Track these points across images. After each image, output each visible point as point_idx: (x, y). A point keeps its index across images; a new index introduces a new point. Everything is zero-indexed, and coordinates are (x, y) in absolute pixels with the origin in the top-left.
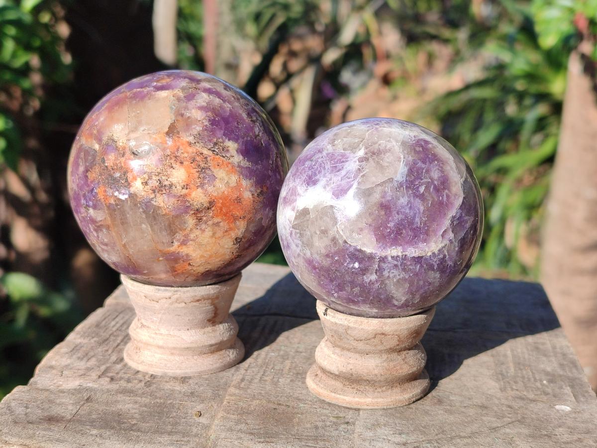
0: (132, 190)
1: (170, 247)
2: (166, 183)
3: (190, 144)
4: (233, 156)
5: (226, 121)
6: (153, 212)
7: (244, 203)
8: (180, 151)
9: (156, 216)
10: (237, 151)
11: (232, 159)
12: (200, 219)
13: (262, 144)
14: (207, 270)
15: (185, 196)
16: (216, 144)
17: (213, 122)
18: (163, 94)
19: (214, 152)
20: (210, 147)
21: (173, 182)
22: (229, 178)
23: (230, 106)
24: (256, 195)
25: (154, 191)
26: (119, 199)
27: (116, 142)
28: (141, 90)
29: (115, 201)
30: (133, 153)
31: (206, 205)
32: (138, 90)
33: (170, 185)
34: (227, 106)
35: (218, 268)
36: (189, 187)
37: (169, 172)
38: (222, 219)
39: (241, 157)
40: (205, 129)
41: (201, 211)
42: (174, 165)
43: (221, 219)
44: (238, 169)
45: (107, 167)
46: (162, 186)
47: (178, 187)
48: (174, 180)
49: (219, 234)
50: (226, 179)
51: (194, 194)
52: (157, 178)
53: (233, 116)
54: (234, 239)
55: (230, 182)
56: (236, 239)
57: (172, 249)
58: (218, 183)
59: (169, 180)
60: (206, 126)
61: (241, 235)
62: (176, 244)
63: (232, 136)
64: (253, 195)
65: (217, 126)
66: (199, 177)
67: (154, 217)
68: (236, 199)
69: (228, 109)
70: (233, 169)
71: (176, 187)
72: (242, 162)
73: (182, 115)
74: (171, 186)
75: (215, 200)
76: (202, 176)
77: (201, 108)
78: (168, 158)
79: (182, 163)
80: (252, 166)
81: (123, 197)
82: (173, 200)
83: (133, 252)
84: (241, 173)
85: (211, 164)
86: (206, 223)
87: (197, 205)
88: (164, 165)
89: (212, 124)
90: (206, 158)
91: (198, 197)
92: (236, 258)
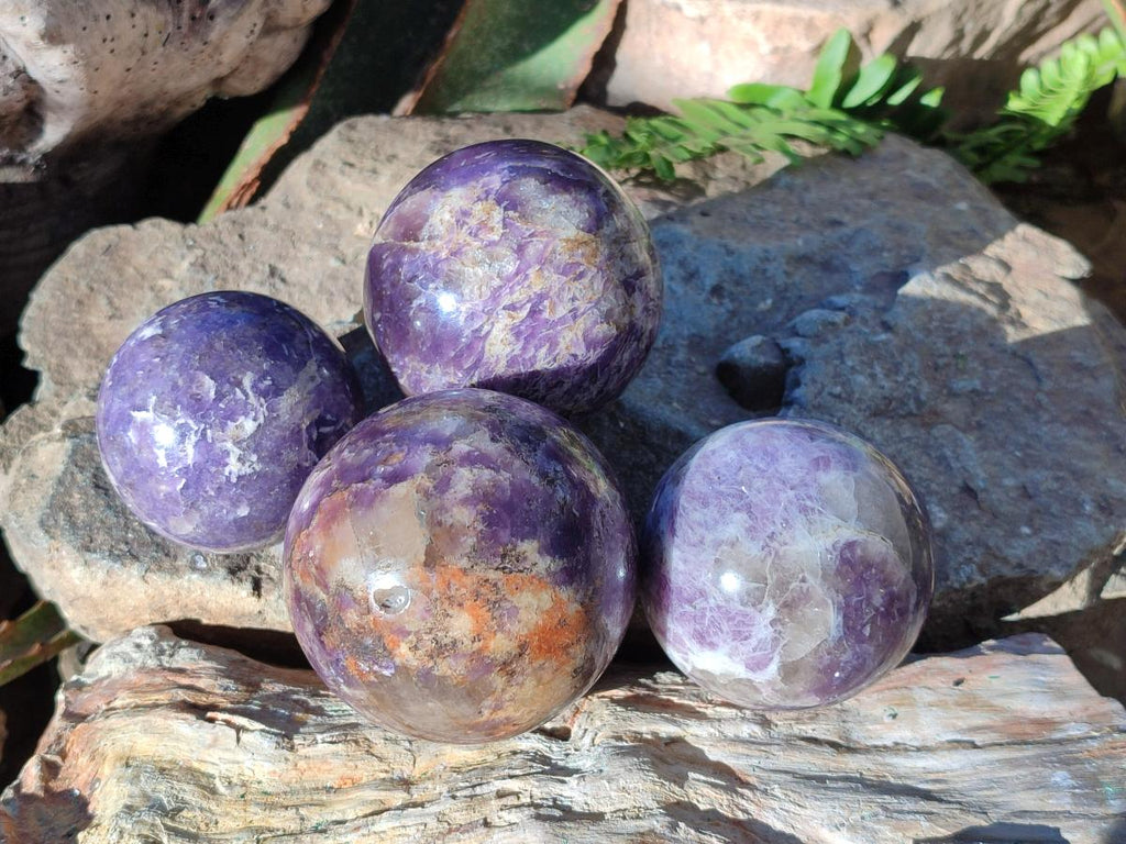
0: (398, 661)
1: (478, 718)
2: (447, 641)
3: (464, 571)
4: (536, 563)
5: (509, 507)
6: (439, 685)
7: (572, 622)
8: (453, 588)
9: (445, 689)
10: (539, 552)
11: (535, 569)
12: (512, 673)
13: (575, 515)
15: (480, 651)
16: (504, 557)
17: (490, 520)
18: (400, 489)
19: (505, 571)
20: (496, 565)
21: (457, 637)
22: (539, 600)
23: (508, 475)
25: (431, 657)
26: (383, 675)
27: (352, 590)
28: (364, 485)
29: (378, 679)
30: (383, 605)
31: (516, 651)
32: (360, 485)
33: (452, 642)
34: (504, 477)
36: (481, 637)
37: (445, 624)
38: (545, 659)
39: (548, 559)
40: (482, 537)
41: (510, 662)
42: (450, 612)
44: (549, 579)
45: (348, 629)
46: (441, 647)
47: (467, 642)
48: (455, 633)
49: (547, 676)
50: (535, 602)
51: (492, 644)
52: (431, 636)
53: (519, 491)
54: (571, 672)
55: (541, 604)
56: (575, 671)
57: (484, 718)
58: (523, 615)
59: (448, 635)
60: (481, 531)
61: (582, 662)
62: (486, 713)
63: (525, 532)
64: (582, 605)
65: (498, 526)
66: (494, 618)
67: (442, 690)
68: (559, 624)
69: (508, 483)
70: (541, 582)
71: (463, 643)
72: (552, 566)
73: (440, 524)
74: (454, 643)
75: (527, 640)
76: (496, 614)
77: (466, 501)
78: (438, 602)
79: (460, 605)
80: (568, 562)
81: (387, 673)
82: (464, 661)
84: (556, 583)
85: (505, 590)
86: (523, 674)
87: (500, 657)
88: (435, 616)
89: (490, 525)
90: (495, 585)
91: (500, 645)
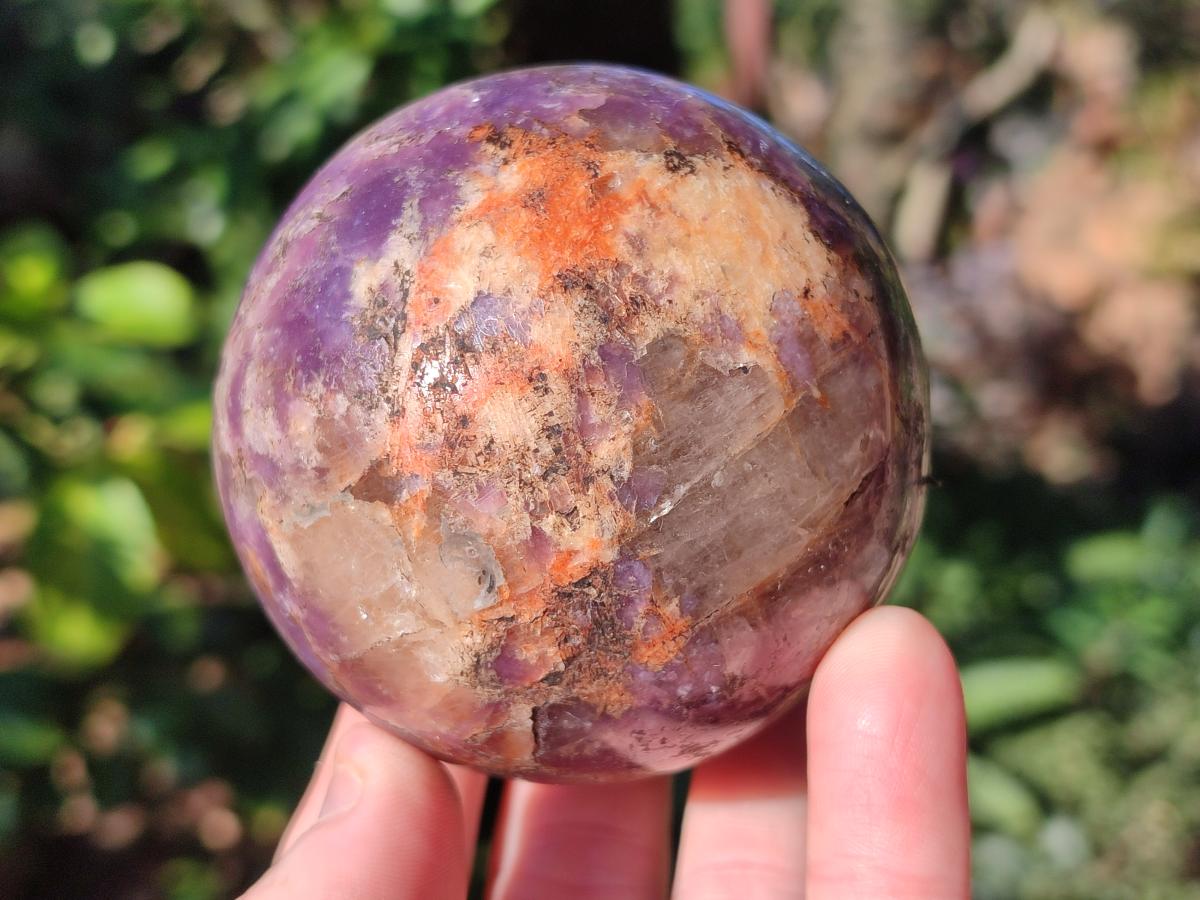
0: (609, 555)
1: (764, 374)
2: (547, 449)
3: (397, 416)
4: (396, 265)
5: (296, 328)
6: (659, 463)
7: (540, 179)
8: (430, 438)
9: (670, 450)
10: (377, 259)
11: (406, 266)
12: (636, 304)
13: (346, 194)
14: (810, 236)
15: (568, 375)
16: (373, 334)
17: (311, 366)
19: (400, 329)
20: (387, 350)
21: (537, 427)
22: (469, 252)
24: (503, 154)
25: (588, 480)
27: (477, 655)
28: (305, 629)
29: (667, 598)
31: (579, 298)
33: (548, 437)
34: (259, 342)
35: (794, 201)
36: (536, 373)
37: (510, 454)
38: (614, 232)
39: (393, 239)
40: (336, 382)
41: (606, 307)
42: (482, 443)
43: (614, 236)
44: (432, 236)
45: (568, 662)
46: (562, 461)
47: (548, 406)
48: (529, 430)
49: (668, 227)
50: (474, 261)
51: (555, 349)
52: (540, 484)
53: (280, 313)
54: (676, 177)
55: (479, 247)
56: (674, 169)
57: (767, 363)
58: (496, 282)
59: (533, 446)
60: (326, 384)
61: (656, 156)
62: (746, 357)
63: (338, 293)
64: (506, 162)
65: (320, 350)
67: (676, 455)
68: (535, 208)
69: (266, 336)
70: (435, 250)
71: (551, 414)
72: (407, 231)
73: (321, 472)
74: (551, 432)
75: (556, 273)
78: (463, 470)
79: (465, 421)
80: (413, 196)
82: (597, 411)
83: (824, 492)
84: (444, 220)
85: (438, 325)
86: (643, 281)
87: (588, 328)
88: (491, 477)
89: (317, 366)
90: (424, 348)
91: (560, 331)
92: (743, 156)
